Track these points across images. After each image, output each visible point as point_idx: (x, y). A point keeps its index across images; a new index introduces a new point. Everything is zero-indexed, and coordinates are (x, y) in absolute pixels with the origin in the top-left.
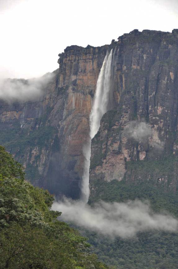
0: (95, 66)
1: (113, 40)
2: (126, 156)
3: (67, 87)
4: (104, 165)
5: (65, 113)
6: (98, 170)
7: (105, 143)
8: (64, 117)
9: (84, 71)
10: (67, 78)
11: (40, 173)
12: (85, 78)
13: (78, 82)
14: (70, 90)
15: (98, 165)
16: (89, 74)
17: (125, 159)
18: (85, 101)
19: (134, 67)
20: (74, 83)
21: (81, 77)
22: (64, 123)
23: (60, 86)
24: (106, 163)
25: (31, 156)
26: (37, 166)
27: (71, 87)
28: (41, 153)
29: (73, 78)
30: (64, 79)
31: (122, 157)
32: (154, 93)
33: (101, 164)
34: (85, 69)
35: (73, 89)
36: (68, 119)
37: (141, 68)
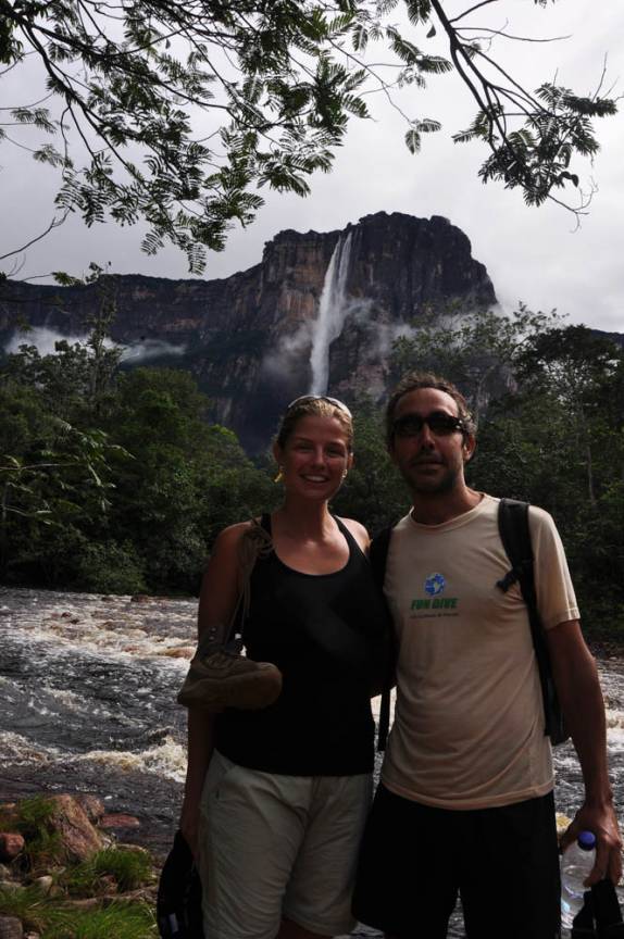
0: (320, 256)
1: (349, 224)
2: (386, 367)
3: (281, 282)
4: (353, 380)
5: (277, 315)
6: (343, 386)
7: (354, 349)
8: (275, 320)
9: (304, 262)
10: (280, 270)
11: (249, 390)
12: (305, 271)
13: (296, 276)
14: (285, 285)
15: (344, 379)
16: (310, 268)
17: (384, 372)
18: (304, 301)
19: (386, 255)
20: (291, 277)
21: (300, 270)
22: (276, 328)
23: (270, 280)
24: (356, 376)
25: (235, 366)
26: (244, 382)
27: (285, 282)
28: (249, 363)
29: (289, 270)
30: (277, 271)
31: (380, 369)
32: (420, 288)
33: (348, 377)
34: (306, 260)
35: (289, 285)
36: (281, 323)
37: (395, 257)
